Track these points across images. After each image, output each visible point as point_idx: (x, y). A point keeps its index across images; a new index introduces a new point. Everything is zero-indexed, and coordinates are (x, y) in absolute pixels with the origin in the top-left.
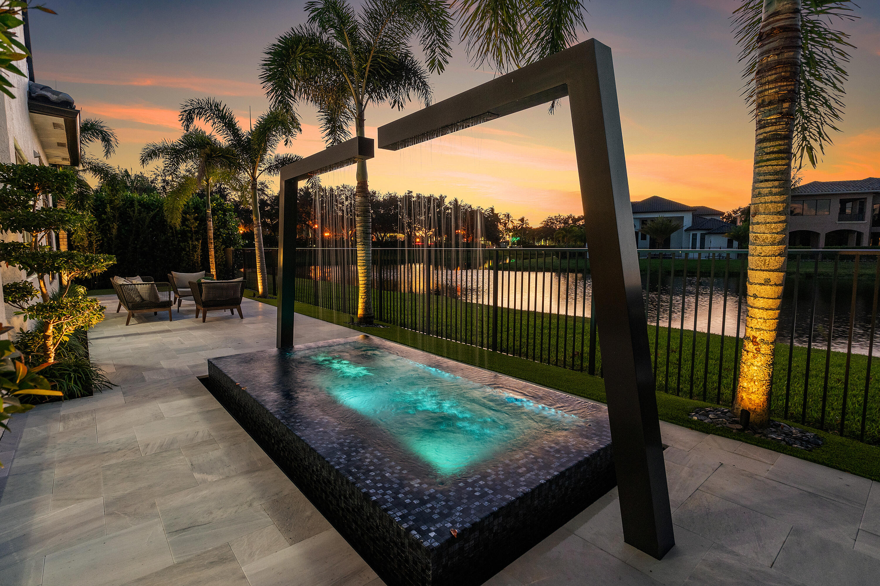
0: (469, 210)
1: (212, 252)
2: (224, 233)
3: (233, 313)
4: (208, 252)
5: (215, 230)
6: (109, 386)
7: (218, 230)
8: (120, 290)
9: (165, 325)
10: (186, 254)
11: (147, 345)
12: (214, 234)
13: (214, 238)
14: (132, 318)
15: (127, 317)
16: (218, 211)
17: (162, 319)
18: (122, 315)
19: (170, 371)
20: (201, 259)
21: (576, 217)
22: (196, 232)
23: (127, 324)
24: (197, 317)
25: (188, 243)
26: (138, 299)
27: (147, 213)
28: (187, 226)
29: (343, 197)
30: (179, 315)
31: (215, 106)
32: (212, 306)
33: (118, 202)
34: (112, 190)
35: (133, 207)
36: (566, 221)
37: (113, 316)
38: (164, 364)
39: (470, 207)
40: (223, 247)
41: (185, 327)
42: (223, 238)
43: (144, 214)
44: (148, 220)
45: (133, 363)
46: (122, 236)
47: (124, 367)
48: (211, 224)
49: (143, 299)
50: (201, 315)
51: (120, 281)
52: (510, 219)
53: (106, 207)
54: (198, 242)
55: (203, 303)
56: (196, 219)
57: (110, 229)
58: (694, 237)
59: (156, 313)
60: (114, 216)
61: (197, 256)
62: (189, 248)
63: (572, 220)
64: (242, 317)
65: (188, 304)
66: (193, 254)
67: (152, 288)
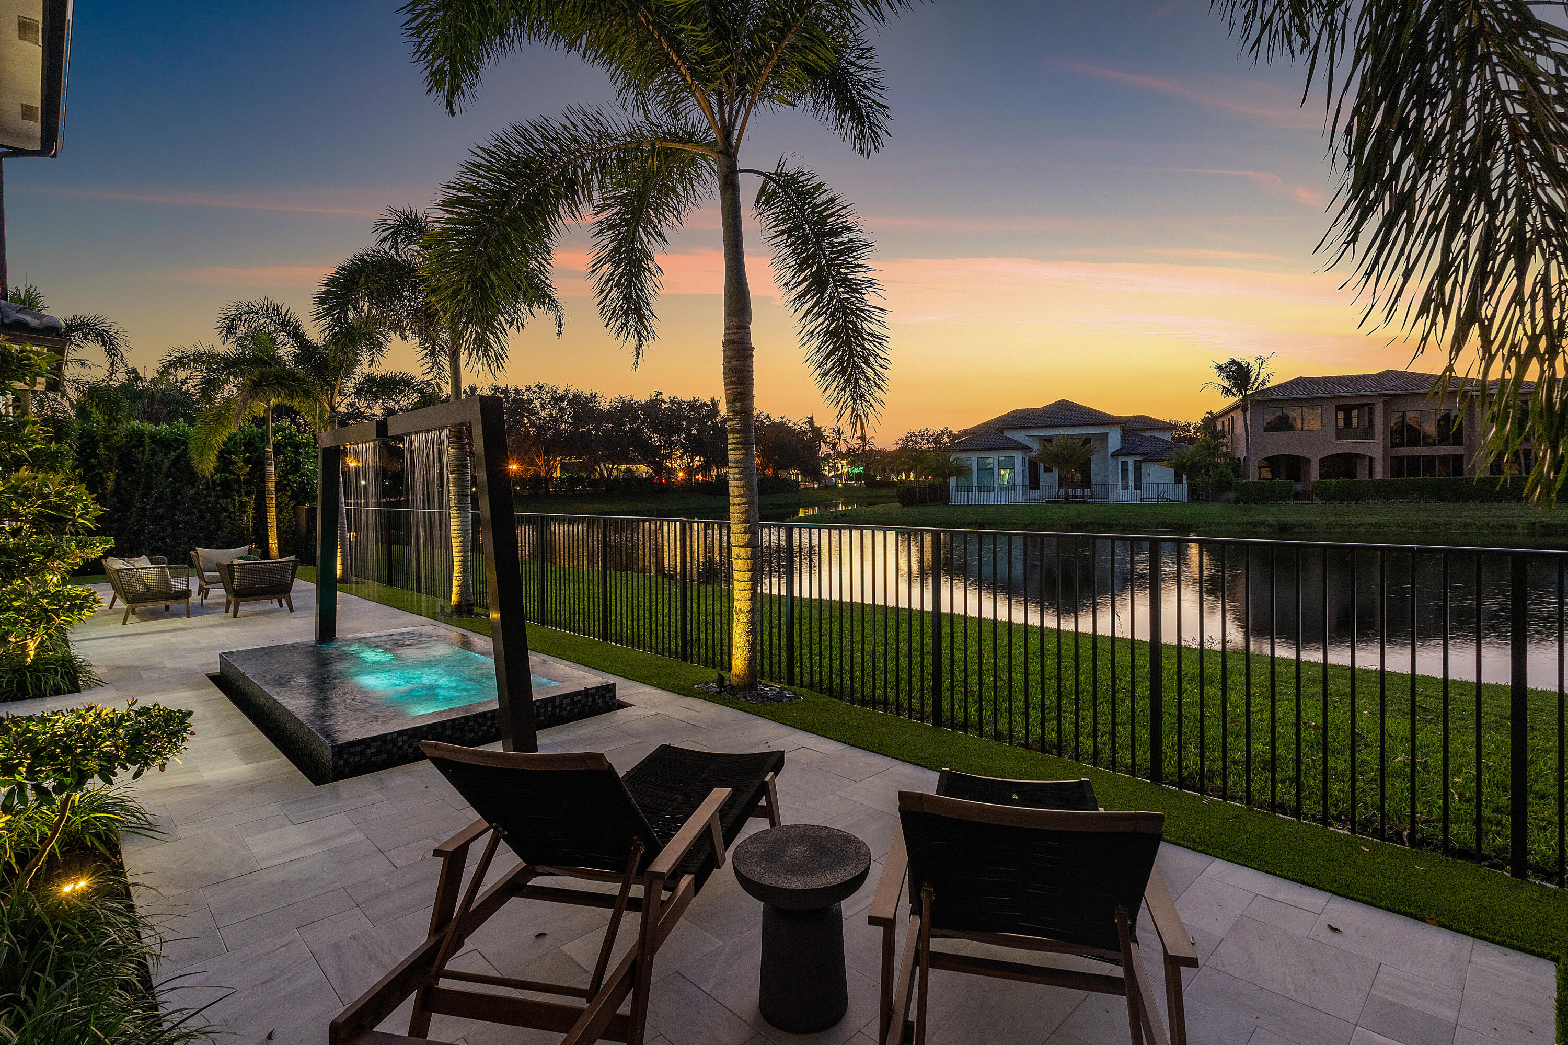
0: (766, 422)
1: (272, 514)
2: (295, 482)
3: (281, 606)
4: (265, 512)
5: (279, 477)
6: (100, 683)
7: (285, 476)
8: (117, 577)
9: (180, 622)
10: (229, 517)
11: (149, 645)
12: (277, 483)
13: (277, 491)
14: (131, 615)
15: (124, 615)
16: (285, 448)
17: (175, 615)
18: (118, 612)
19: (175, 669)
20: (254, 524)
21: (955, 432)
22: (247, 482)
23: (124, 623)
24: (227, 611)
25: (233, 499)
26: (141, 589)
27: (166, 455)
28: (232, 473)
29: (537, 403)
30: (202, 610)
31: (274, 310)
32: (249, 595)
33: (119, 439)
34: (109, 421)
35: (143, 446)
36: (937, 439)
37: (104, 613)
38: (168, 664)
39: (767, 417)
40: (293, 503)
41: (206, 624)
42: (292, 490)
43: (159, 457)
44: (165, 467)
45: (130, 664)
46: (122, 491)
47: (118, 667)
48: (271, 469)
49: (148, 589)
50: (232, 609)
51: (116, 564)
52: (842, 436)
53: (99, 448)
54: (250, 497)
55: (234, 591)
56: (247, 461)
57: (102, 481)
58: (1125, 468)
59: (167, 608)
60: (110, 461)
61: (248, 519)
62: (234, 507)
63: (948, 437)
64: (291, 610)
65: (217, 593)
66: (240, 516)
67: (162, 574)
